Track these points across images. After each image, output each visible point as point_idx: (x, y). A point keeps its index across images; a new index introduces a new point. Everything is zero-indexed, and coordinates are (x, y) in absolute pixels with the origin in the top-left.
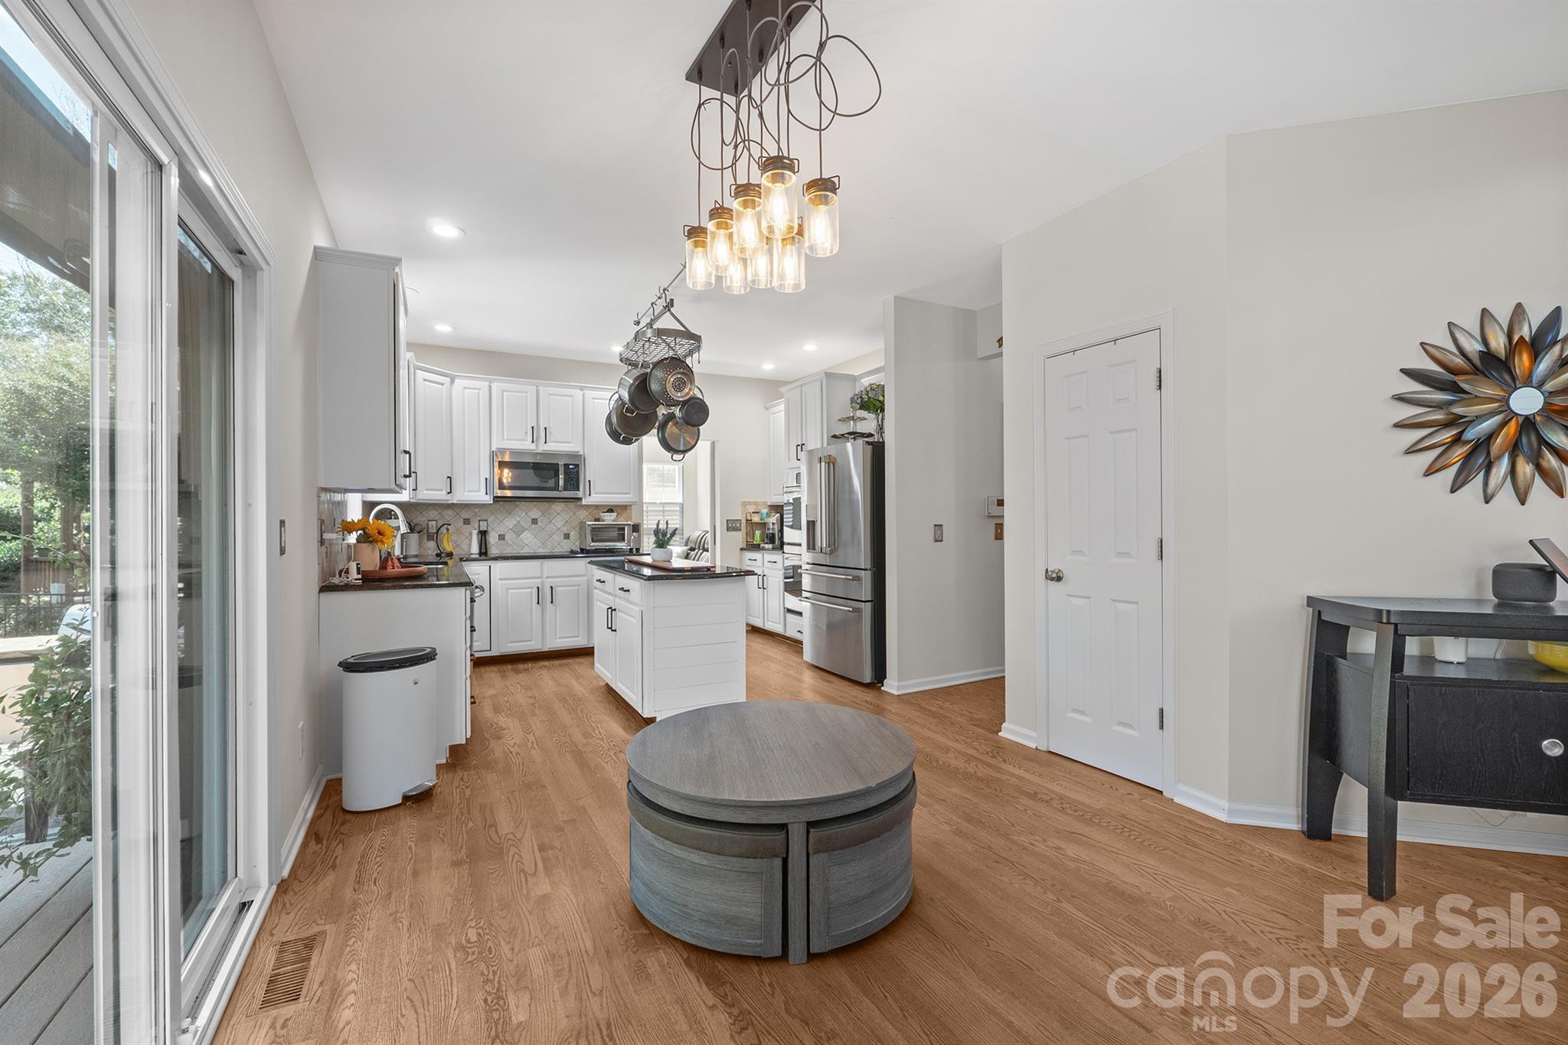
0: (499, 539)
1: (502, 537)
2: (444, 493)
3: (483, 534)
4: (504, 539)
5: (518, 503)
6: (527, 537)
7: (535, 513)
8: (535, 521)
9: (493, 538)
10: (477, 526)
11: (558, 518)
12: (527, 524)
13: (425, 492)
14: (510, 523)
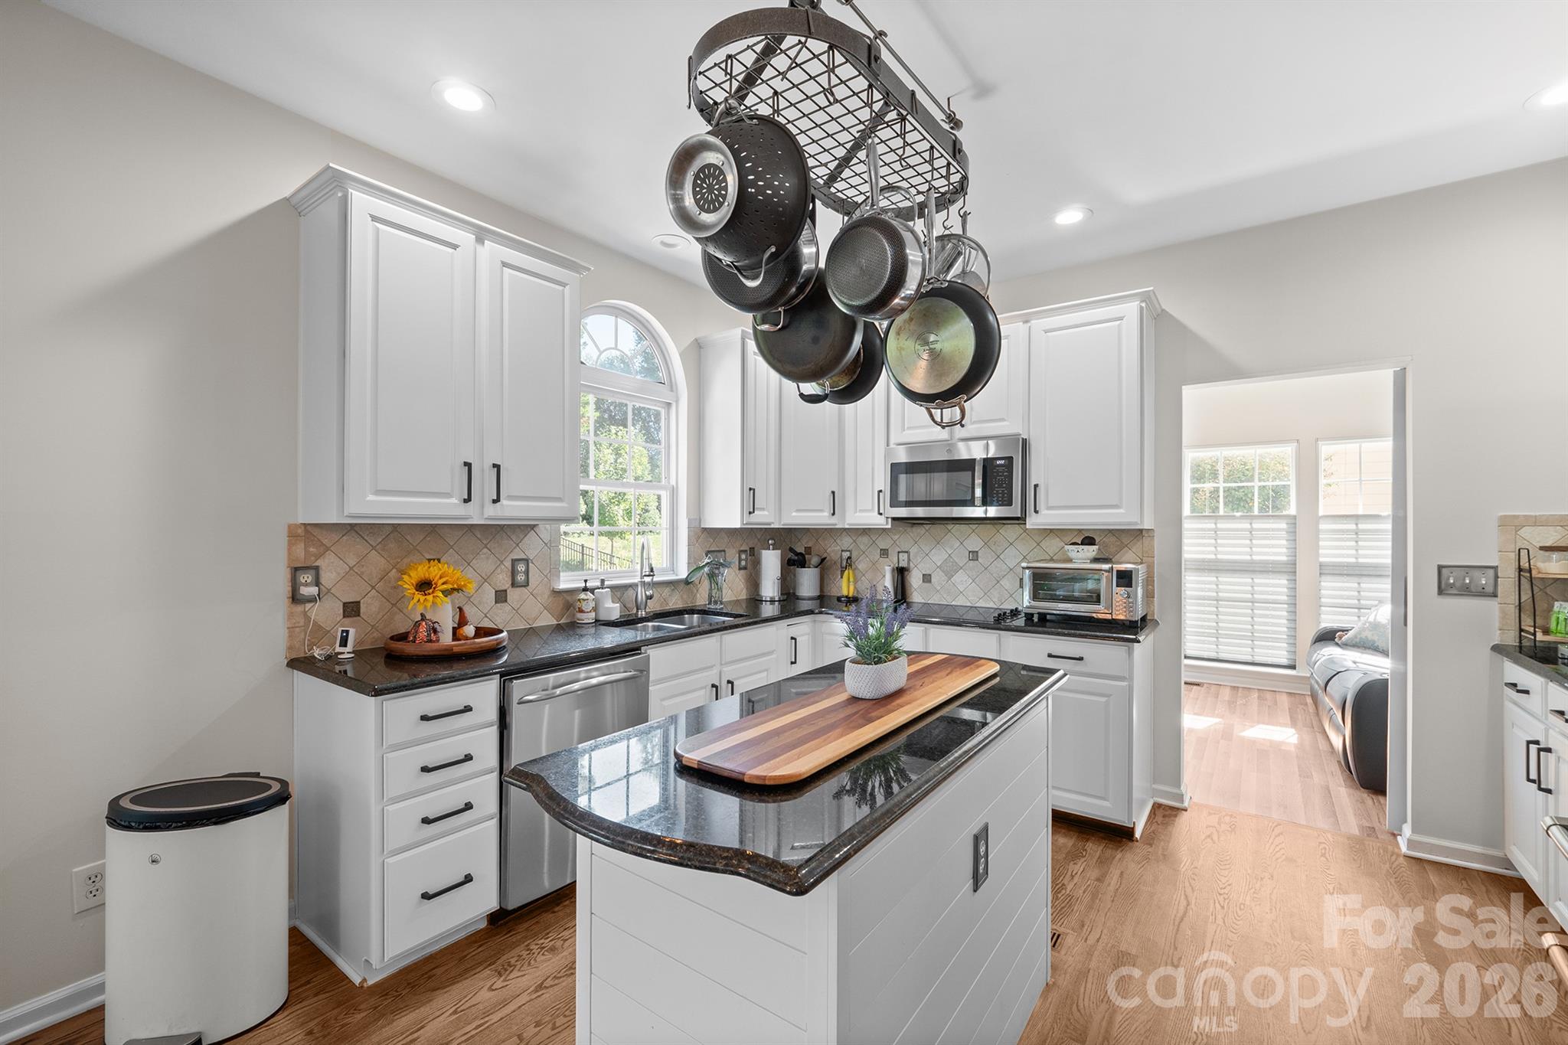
0: (923, 581)
1: (927, 578)
2: (826, 514)
3: (901, 573)
4: (930, 581)
5: (950, 527)
6: (961, 579)
7: (974, 543)
8: (974, 556)
9: (915, 580)
10: (895, 560)
11: (1011, 551)
12: (962, 559)
13: (794, 514)
14: (938, 556)
